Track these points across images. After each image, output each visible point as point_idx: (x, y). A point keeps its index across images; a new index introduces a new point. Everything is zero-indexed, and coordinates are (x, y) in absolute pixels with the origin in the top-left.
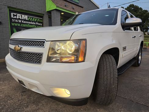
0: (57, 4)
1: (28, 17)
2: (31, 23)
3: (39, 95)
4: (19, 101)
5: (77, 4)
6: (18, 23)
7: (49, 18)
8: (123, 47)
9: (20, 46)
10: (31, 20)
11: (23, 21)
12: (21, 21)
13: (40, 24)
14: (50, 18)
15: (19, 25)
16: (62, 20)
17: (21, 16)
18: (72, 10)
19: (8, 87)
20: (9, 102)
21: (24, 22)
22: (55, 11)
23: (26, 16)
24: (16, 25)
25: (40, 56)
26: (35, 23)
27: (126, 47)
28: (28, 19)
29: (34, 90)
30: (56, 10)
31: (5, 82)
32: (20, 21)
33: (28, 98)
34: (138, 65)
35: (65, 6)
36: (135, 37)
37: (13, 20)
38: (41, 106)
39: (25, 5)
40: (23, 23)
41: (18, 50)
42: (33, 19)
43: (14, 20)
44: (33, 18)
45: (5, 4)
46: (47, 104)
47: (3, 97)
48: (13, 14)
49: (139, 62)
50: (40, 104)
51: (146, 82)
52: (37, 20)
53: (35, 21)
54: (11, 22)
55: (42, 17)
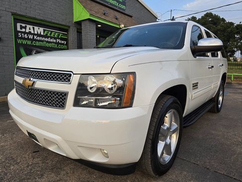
0: (91, 10)
1: (44, 31)
2: (49, 40)
3: (61, 157)
4: (28, 167)
5: (122, 11)
6: (28, 39)
7: (77, 32)
8: (193, 84)
9: (32, 79)
10: (49, 35)
11: (35, 37)
12: (33, 37)
13: (63, 42)
14: (79, 32)
15: (29, 43)
16: (98, 36)
17: (33, 28)
18: (114, 20)
19: (11, 144)
20: (12, 168)
21: (38, 38)
22: (87, 22)
23: (40, 28)
24: (24, 42)
25: (63, 96)
26: (55, 41)
27: (198, 83)
28: (44, 33)
29: (52, 148)
30: (89, 20)
31: (5, 135)
32: (31, 37)
33: (43, 163)
34: (218, 110)
35: (104, 14)
36: (213, 67)
37: (19, 34)
38: (64, 175)
39: (40, 12)
40: (36, 40)
41: (29, 86)
42: (53, 34)
43: (22, 35)
44: (52, 32)
45: (7, 10)
46: (73, 173)
47: (3, 160)
48: (21, 26)
49: (219, 106)
50: (63, 173)
51: (230, 138)
52: (59, 35)
53: (55, 36)
54: (17, 37)
55: (67, 31)
